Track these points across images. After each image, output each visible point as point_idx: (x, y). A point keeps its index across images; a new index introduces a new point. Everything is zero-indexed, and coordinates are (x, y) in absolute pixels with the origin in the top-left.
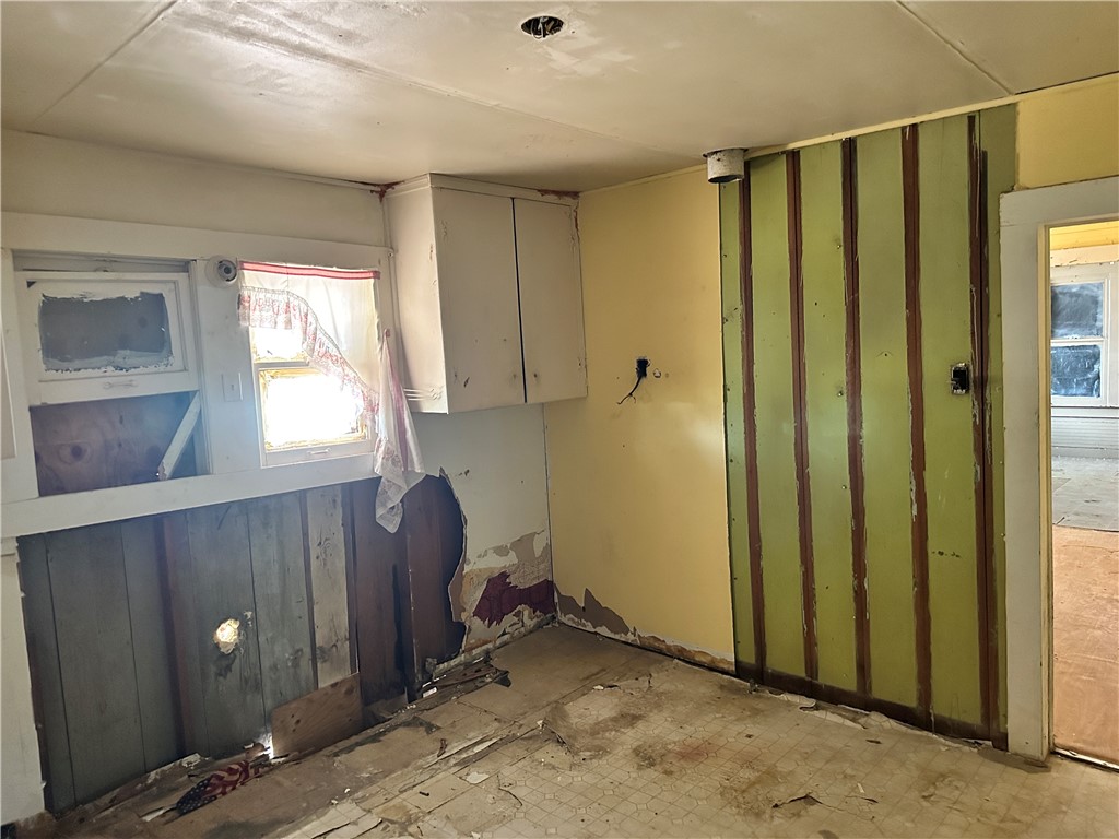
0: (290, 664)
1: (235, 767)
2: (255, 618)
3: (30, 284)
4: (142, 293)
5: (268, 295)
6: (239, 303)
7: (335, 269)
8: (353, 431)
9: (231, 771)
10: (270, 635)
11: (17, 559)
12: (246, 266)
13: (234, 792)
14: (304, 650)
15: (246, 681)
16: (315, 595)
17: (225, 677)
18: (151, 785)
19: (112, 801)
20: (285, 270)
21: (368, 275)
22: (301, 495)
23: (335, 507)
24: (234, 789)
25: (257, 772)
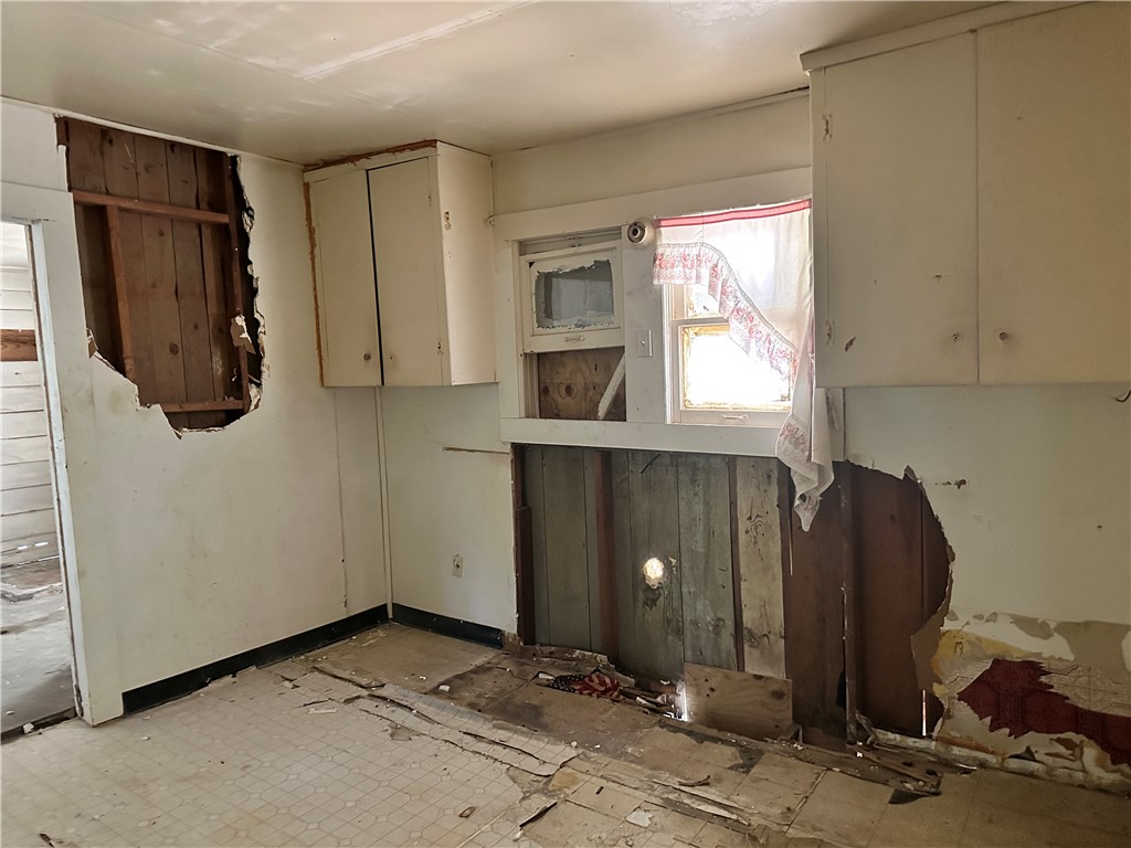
0: (711, 628)
1: (608, 681)
2: (679, 567)
3: (531, 264)
4: (595, 262)
5: (681, 250)
6: (655, 261)
7: (758, 207)
8: (783, 399)
9: (603, 683)
10: (693, 590)
11: (510, 457)
12: (663, 223)
13: (588, 697)
14: (727, 621)
15: (669, 621)
16: (743, 571)
17: (651, 609)
18: (573, 659)
19: (551, 653)
20: (701, 220)
21: (802, 205)
22: (731, 461)
23: (769, 483)
24: (590, 694)
25: (618, 696)
